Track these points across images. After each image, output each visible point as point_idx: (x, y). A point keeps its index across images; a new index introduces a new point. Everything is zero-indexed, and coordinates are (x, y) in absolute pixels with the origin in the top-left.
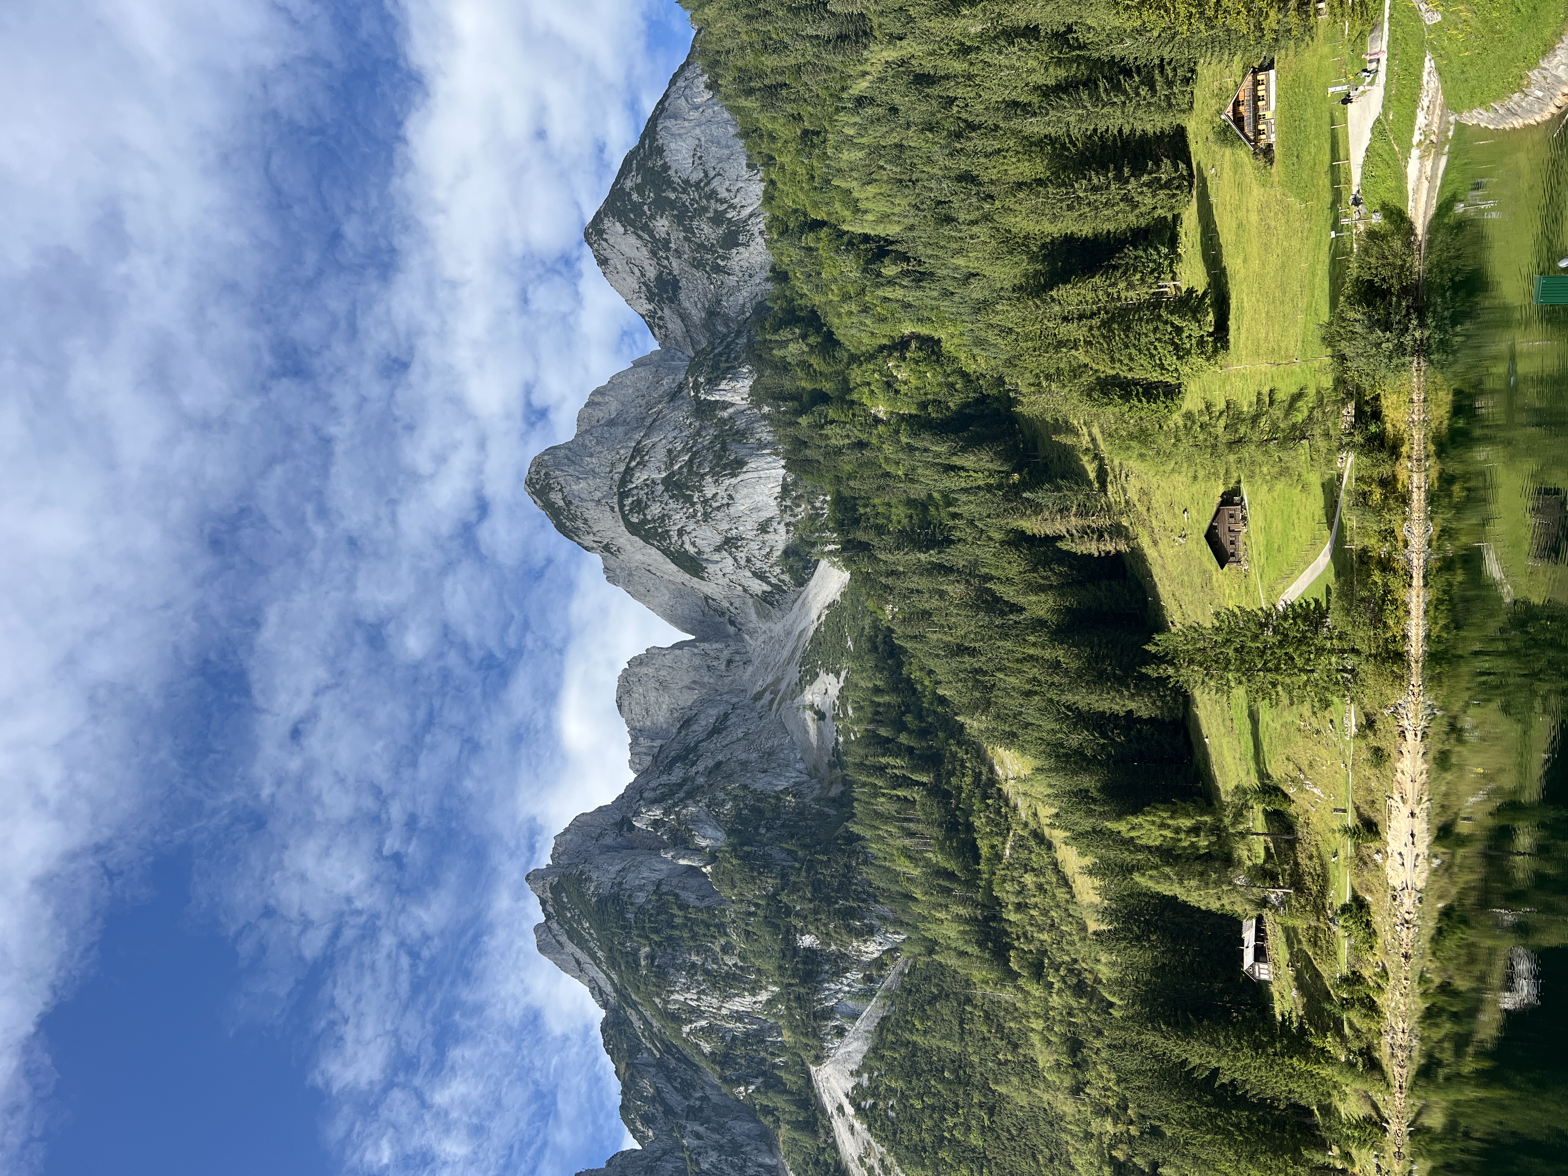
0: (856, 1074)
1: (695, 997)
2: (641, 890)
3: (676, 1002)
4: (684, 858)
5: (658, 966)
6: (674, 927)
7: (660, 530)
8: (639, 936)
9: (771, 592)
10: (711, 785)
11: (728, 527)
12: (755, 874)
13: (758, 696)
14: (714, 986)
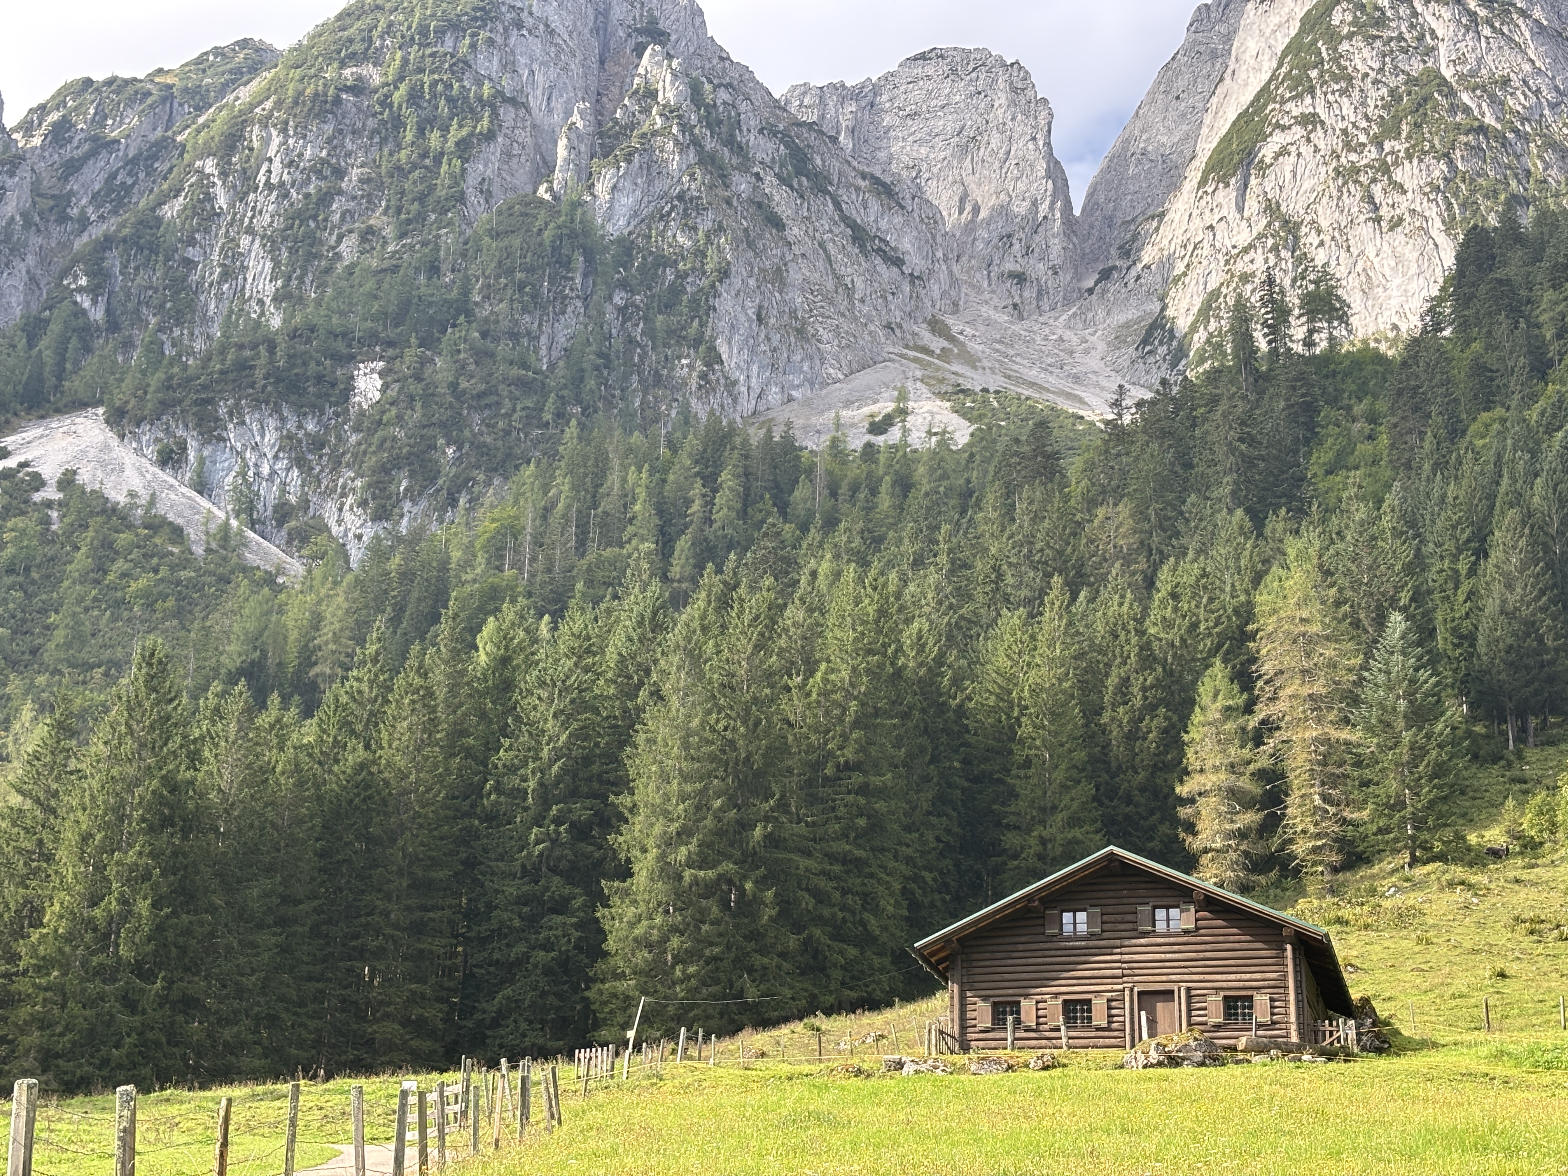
0: (67, 481)
1: (274, 180)
2: (504, 66)
3: (266, 142)
4: (571, 148)
5: (337, 101)
6: (421, 132)
7: (1314, 74)
8: (405, 61)
9: (1172, 337)
10: (728, 203)
11: (1324, 224)
12: (519, 275)
13: (937, 327)
14: (296, 217)
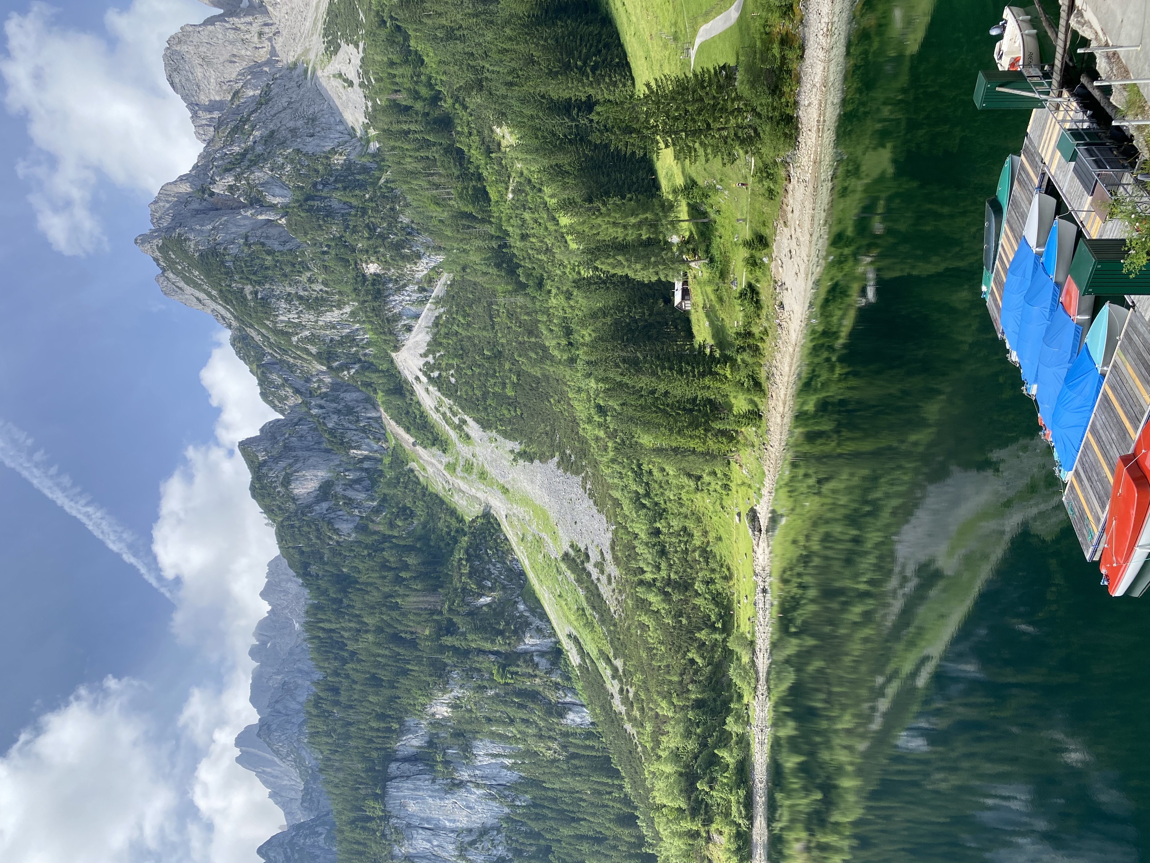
0: (425, 355)
1: (296, 316)
2: (233, 243)
3: (282, 321)
4: (261, 214)
5: (262, 299)
6: (267, 269)
8: (241, 278)
10: (269, 152)
12: (321, 222)
14: (309, 307)
